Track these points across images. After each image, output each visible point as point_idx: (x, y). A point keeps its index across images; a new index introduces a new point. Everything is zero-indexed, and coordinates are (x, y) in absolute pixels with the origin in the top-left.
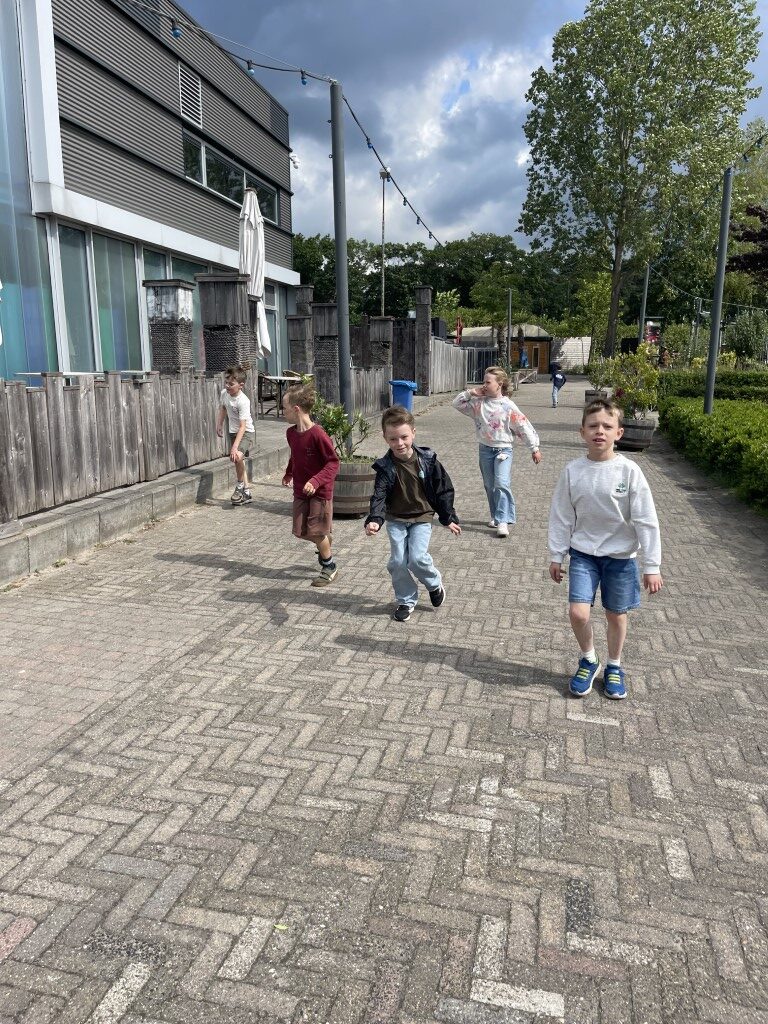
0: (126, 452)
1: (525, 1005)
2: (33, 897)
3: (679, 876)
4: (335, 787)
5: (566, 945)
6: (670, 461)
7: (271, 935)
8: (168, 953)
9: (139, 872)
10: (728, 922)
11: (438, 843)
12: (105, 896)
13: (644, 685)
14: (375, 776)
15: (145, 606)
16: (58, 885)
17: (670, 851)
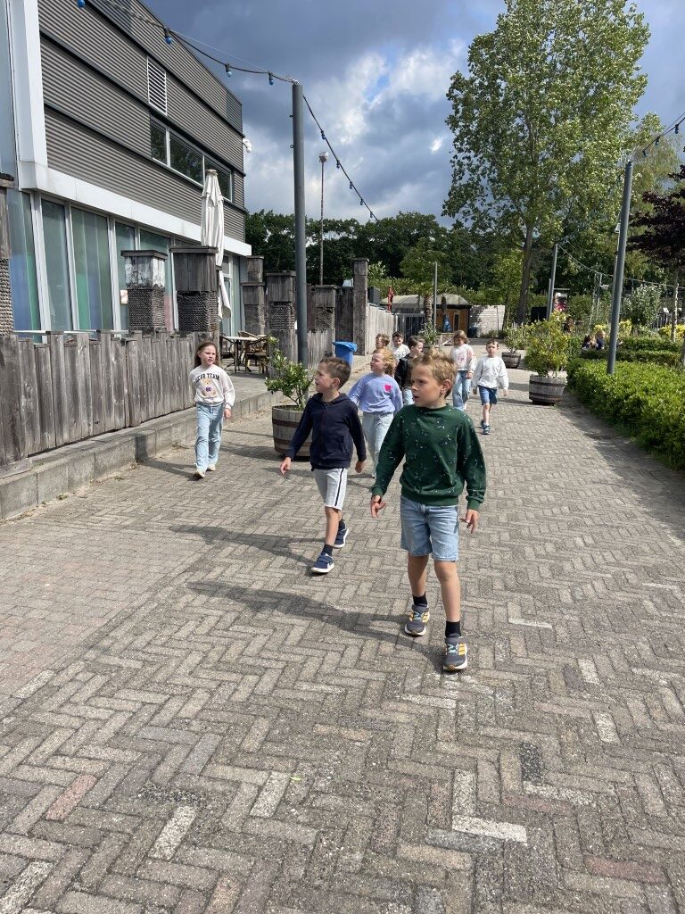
0: (114, 401)
1: (496, 834)
2: (90, 759)
3: (608, 740)
4: (325, 675)
5: (524, 791)
6: (578, 414)
7: (289, 785)
8: (208, 799)
9: (175, 739)
10: (650, 774)
11: (414, 717)
12: (149, 757)
13: (569, 597)
14: (356, 666)
15: (143, 533)
16: (109, 750)
17: (600, 722)
